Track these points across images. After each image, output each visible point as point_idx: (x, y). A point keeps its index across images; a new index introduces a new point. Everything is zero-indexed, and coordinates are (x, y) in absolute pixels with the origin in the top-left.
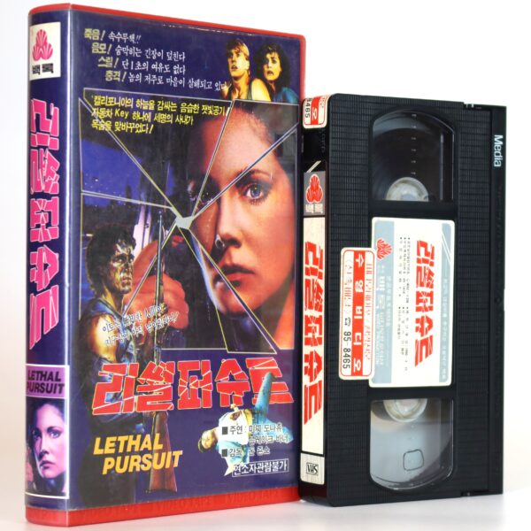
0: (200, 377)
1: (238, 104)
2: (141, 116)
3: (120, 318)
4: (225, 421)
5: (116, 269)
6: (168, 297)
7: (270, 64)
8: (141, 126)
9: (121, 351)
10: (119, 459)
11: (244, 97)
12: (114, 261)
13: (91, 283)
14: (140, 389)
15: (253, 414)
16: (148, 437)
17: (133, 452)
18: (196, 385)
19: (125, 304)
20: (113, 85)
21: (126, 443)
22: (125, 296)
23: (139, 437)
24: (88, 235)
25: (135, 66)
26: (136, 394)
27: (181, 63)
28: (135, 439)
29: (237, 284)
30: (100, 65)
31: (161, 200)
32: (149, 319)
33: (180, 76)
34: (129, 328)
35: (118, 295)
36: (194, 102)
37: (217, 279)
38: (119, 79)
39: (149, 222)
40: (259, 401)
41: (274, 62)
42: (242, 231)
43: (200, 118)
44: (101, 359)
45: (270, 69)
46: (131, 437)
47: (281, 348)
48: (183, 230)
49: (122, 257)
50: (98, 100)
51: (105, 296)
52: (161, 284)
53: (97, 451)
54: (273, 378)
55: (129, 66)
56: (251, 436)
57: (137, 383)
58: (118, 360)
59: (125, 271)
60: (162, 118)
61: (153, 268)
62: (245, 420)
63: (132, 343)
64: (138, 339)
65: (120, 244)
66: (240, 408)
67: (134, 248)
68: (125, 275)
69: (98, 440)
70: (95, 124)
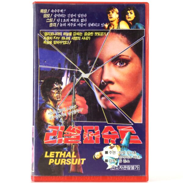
0: (94, 132)
2: (66, 38)
3: (56, 110)
4: (107, 149)
5: (54, 93)
6: (78, 103)
7: (130, 14)
9: (56, 122)
10: (56, 160)
11: (115, 28)
12: (53, 90)
13: (43, 97)
14: (65, 135)
15: (121, 147)
16: (69, 153)
17: (62, 158)
18: (91, 135)
19: (58, 105)
21: (59, 154)
22: (58, 102)
23: (65, 153)
24: (42, 81)
26: (63, 137)
28: (63, 153)
29: (112, 98)
31: (74, 68)
32: (69, 111)
34: (60, 114)
35: (55, 102)
37: (102, 96)
38: (55, 26)
40: (124, 142)
43: (94, 37)
45: (129, 17)
46: (61, 152)
47: (135, 123)
49: (57, 88)
50: (46, 34)
51: (49, 102)
52: (75, 98)
53: (46, 156)
56: (120, 155)
57: (64, 133)
58: (55, 124)
59: (58, 93)
60: (75, 38)
61: (71, 92)
62: (117, 149)
63: (61, 119)
64: (64, 118)
65: (56, 84)
66: (114, 144)
67: (62, 85)
68: (58, 95)
69: (47, 153)
70: (45, 42)
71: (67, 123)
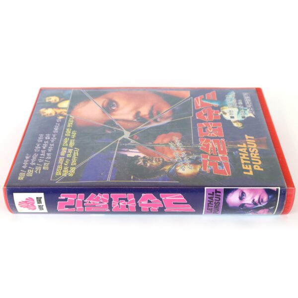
0: (206, 127)
1: (69, 113)
2: (69, 153)
3: (177, 163)
4: (227, 117)
5: (151, 165)
7: (51, 100)
8: (75, 153)
9: (195, 162)
10: (253, 163)
11: (66, 110)
12: (146, 165)
13: (158, 176)
14: (215, 153)
15: (222, 106)
16: (240, 150)
17: (249, 156)
18: (210, 129)
19: (169, 160)
20: (51, 167)
21: (244, 160)
22: (165, 160)
23: (240, 154)
24: (132, 178)
25: (42, 156)
26: (217, 155)
27: (44, 136)
28: (242, 156)
29: (158, 113)
30: (39, 173)
32: (177, 150)
33: (51, 137)
34: (183, 158)
35: (165, 163)
36: (65, 130)
37: (156, 121)
38: (48, 164)
39: (126, 150)
40: (216, 104)
41: (50, 99)
42: (132, 111)
43: (74, 128)
44: (200, 171)
46: (241, 157)
47: (189, 95)
48: (131, 135)
49: (144, 162)
50: (58, 173)
51: (165, 169)
53: (251, 173)
54: (204, 99)
55: (42, 159)
56: (233, 107)
57: (212, 154)
58: (200, 163)
59: (152, 160)
60: (72, 144)
61: (151, 148)
62: (226, 109)
63: (191, 157)
65: (138, 163)
66: (220, 111)
67: (140, 156)
68: (154, 160)
69: (245, 173)
70: (71, 175)
71: (196, 151)
